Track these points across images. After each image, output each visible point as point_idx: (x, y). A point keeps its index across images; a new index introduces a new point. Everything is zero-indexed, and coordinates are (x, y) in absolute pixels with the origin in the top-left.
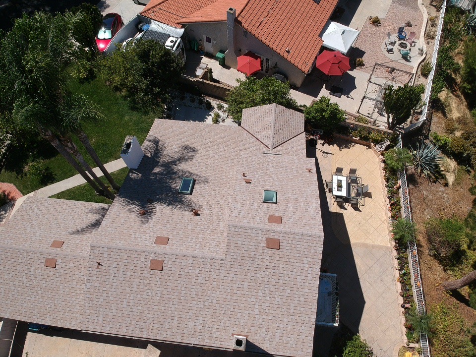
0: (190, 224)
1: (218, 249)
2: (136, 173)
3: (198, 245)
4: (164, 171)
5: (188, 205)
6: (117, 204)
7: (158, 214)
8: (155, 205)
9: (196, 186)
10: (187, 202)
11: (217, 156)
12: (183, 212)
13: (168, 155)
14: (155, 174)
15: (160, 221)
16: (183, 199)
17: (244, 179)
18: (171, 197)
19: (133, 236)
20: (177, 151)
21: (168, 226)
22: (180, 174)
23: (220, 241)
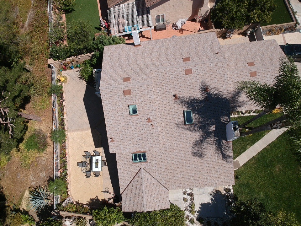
0: (177, 88)
1: (156, 74)
2: (225, 121)
3: (167, 74)
4: (208, 128)
5: (182, 101)
6: (225, 92)
7: (197, 90)
8: (202, 97)
9: (182, 119)
10: (184, 105)
11: (177, 151)
12: (183, 96)
13: (210, 145)
14: (213, 124)
15: (194, 86)
16: (187, 106)
17: (151, 121)
18: (195, 106)
19: (206, 71)
20: (206, 151)
21: (189, 83)
22: (196, 128)
23: (156, 80)
